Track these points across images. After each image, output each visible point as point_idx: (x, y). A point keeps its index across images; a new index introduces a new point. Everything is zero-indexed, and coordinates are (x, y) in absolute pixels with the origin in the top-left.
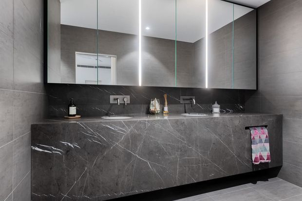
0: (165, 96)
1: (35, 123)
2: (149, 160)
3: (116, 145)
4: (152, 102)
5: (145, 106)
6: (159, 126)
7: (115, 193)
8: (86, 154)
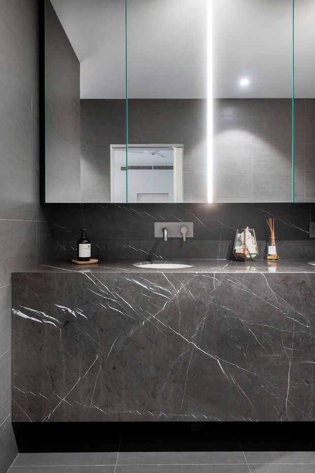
0: (271, 223)
1: (20, 271)
2: (220, 355)
3: (152, 319)
4: (239, 235)
5: (226, 244)
6: (242, 287)
7: (151, 411)
8: (97, 330)
